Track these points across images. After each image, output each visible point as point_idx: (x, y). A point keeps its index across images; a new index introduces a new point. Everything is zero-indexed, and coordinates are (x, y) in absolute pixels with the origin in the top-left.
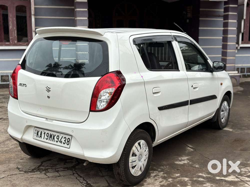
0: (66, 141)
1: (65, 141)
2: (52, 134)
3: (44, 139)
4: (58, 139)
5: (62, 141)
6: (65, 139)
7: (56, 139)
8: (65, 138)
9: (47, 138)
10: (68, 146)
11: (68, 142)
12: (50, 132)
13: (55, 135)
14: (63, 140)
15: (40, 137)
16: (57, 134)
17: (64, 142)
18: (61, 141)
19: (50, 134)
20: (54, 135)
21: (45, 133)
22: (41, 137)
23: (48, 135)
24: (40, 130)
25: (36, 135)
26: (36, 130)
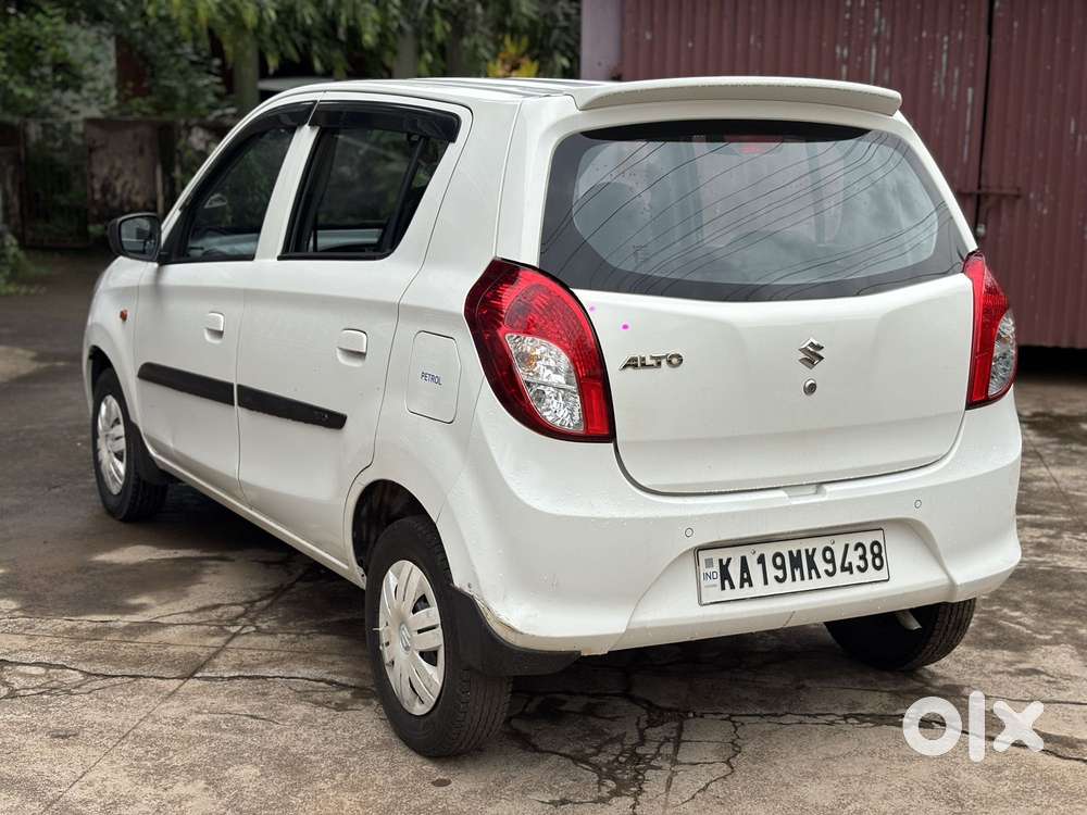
0: (869, 557)
1: (863, 557)
2: (799, 552)
3: (766, 583)
4: (832, 561)
5: (850, 564)
6: (860, 551)
7: (822, 566)
8: (859, 545)
9: (780, 574)
10: (882, 574)
11: (877, 557)
12: (784, 548)
13: (814, 550)
14: (854, 558)
15: (746, 584)
16: (820, 544)
17: (862, 564)
18: (846, 565)
19: (791, 553)
20: (807, 551)
21: (761, 560)
22: (746, 580)
23: (779, 561)
24: (735, 555)
25: (718, 581)
26: (706, 560)
